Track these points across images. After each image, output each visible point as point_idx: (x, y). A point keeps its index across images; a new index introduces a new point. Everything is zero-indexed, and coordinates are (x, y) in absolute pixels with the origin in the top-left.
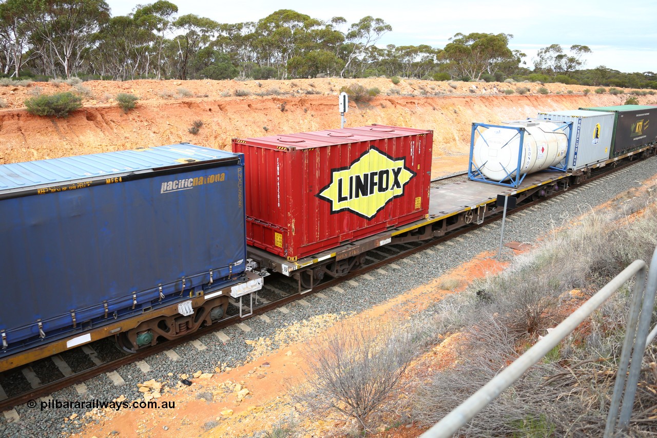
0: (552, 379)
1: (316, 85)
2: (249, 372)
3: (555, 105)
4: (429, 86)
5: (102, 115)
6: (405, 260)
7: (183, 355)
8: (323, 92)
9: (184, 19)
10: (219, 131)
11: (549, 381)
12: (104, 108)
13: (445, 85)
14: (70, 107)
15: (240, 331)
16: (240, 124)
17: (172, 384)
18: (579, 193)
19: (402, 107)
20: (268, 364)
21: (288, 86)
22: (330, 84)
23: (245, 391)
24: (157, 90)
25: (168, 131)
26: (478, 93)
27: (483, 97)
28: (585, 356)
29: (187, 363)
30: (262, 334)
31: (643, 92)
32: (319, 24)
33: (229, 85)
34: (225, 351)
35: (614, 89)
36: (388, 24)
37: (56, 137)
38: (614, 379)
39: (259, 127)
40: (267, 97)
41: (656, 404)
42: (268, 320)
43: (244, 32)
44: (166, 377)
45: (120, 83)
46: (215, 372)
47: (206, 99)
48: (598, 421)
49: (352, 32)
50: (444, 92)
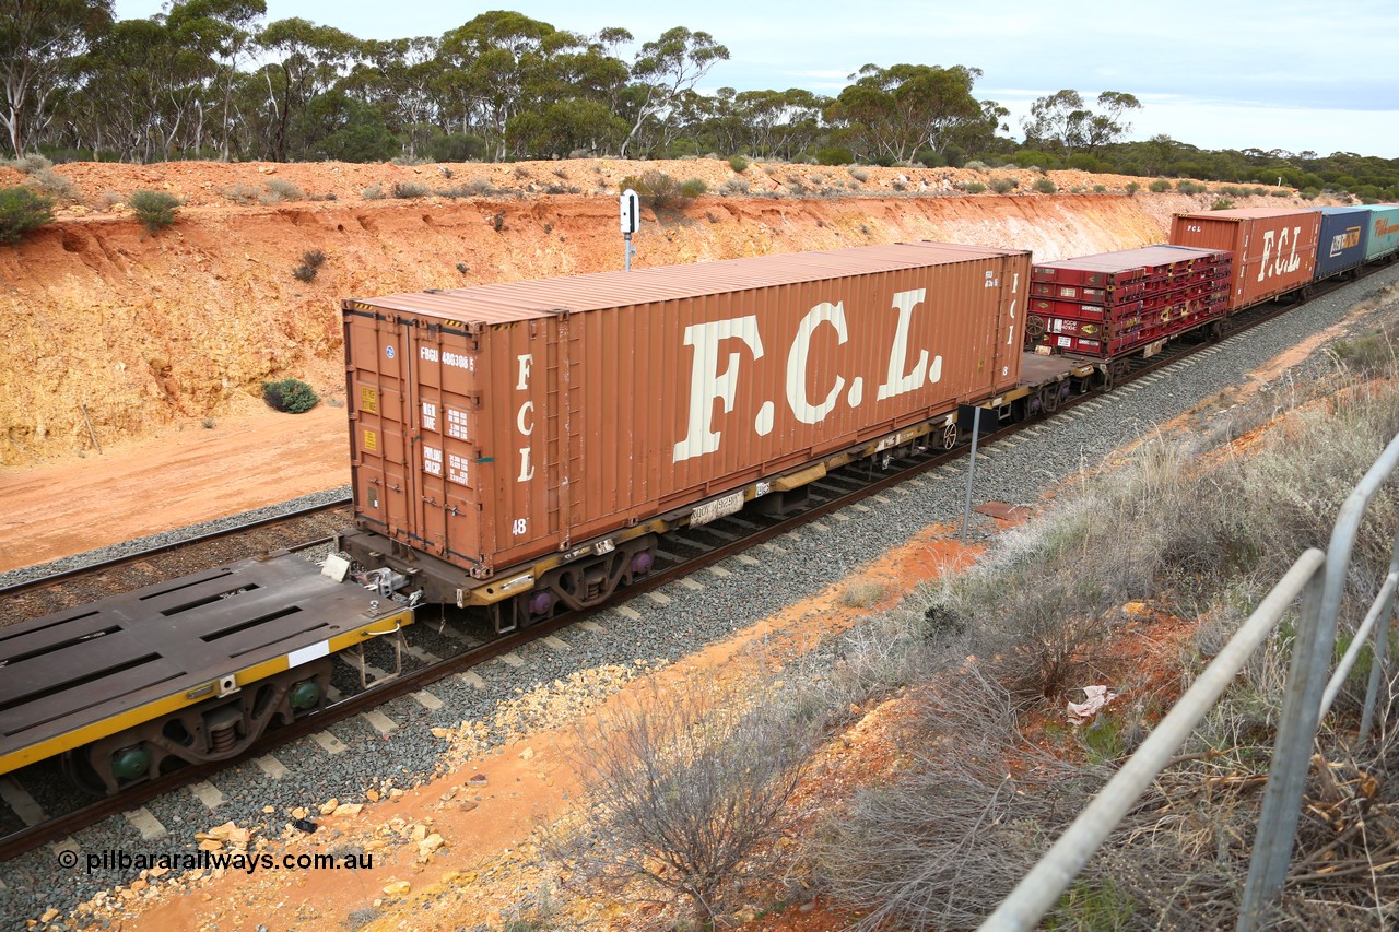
1: (569, 173)
2: (443, 797)
3: (1069, 216)
4: (808, 176)
5: (99, 239)
6: (768, 546)
7: (295, 765)
8: (584, 189)
9: (281, 28)
10: (361, 274)
12: (103, 224)
13: (841, 173)
14: (25, 221)
15: (420, 708)
16: (406, 259)
17: (273, 830)
18: (1122, 398)
19: (754, 222)
20: (482, 778)
21: (508, 176)
22: (598, 171)
23: (435, 839)
24: (221, 184)
25: (249, 275)
26: (911, 190)
27: (922, 200)
29: (304, 784)
30: (468, 713)
31: (1244, 189)
32: (568, 40)
33: (381, 174)
34: (387, 754)
35: (1187, 183)
36: (721, 44)
38: (1242, 792)
39: (447, 264)
40: (464, 199)
41: (1330, 840)
42: (479, 684)
43: (412, 58)
44: (258, 816)
45: (139, 168)
46: (367, 801)
47: (330, 205)
48: (1217, 885)
49: (644, 61)
50: (841, 188)
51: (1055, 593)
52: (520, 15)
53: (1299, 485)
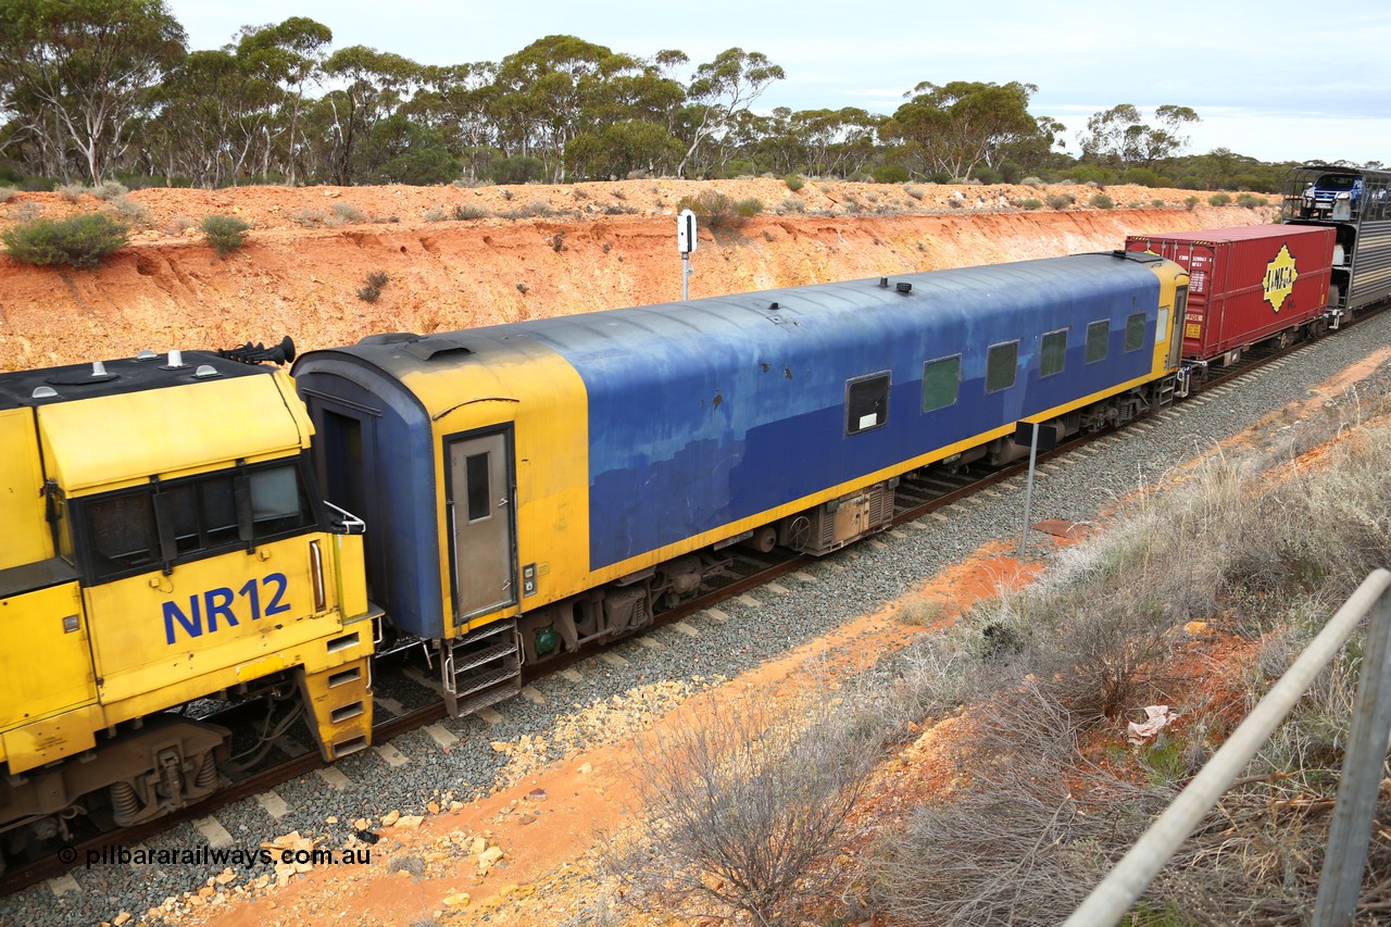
1: (626, 193)
2: (502, 810)
4: (864, 194)
5: (171, 262)
6: (825, 564)
7: (358, 777)
8: (642, 209)
9: (345, 56)
10: (424, 295)
12: (176, 248)
13: (897, 192)
14: (102, 245)
15: (480, 722)
16: (467, 279)
17: (336, 840)
18: (1183, 414)
19: (810, 240)
20: (541, 792)
21: (567, 197)
22: (656, 191)
23: (495, 852)
24: (288, 208)
25: (314, 296)
26: (967, 207)
27: (978, 217)
29: (366, 796)
30: (527, 727)
32: (626, 63)
33: (442, 197)
34: (447, 767)
35: (1248, 197)
36: (775, 63)
37: (72, 311)
38: (1309, 816)
39: (507, 284)
40: (524, 221)
42: (539, 699)
43: (472, 83)
44: (322, 827)
45: (210, 193)
46: (428, 813)
47: (393, 226)
48: (1284, 911)
49: (700, 82)
50: (896, 206)
51: (1114, 612)
52: (577, 39)
53: (1365, 503)
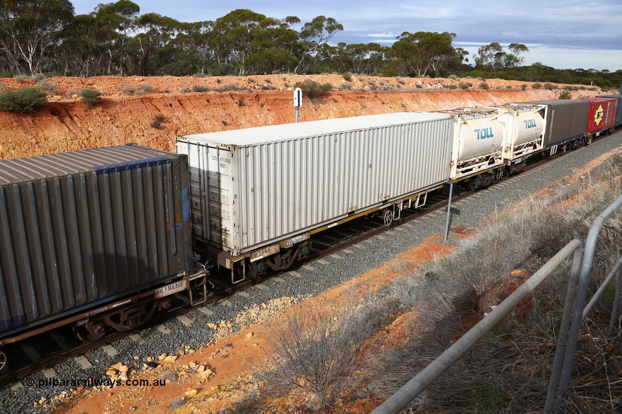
0: (497, 352)
1: (271, 80)
2: (212, 353)
3: (495, 99)
4: (378, 82)
5: (66, 110)
6: (357, 246)
7: (148, 339)
8: (278, 88)
9: (146, 17)
10: (180, 125)
11: (495, 354)
12: (68, 104)
13: (393, 80)
14: (35, 102)
15: (203, 315)
16: (200, 118)
17: (138, 366)
18: (518, 180)
19: (353, 102)
20: (230, 345)
21: (245, 82)
22: (285, 80)
23: (208, 372)
24: (119, 86)
25: (131, 126)
26: (424, 88)
27: (429, 92)
28: (527, 330)
29: (152, 347)
30: (224, 317)
31: (575, 87)
32: (272, 22)
33: (189, 81)
34: (188, 334)
35: (549, 84)
36: (340, 23)
37: (21, 131)
38: (553, 350)
39: (217, 121)
40: (225, 92)
41: (591, 371)
42: (229, 304)
43: (203, 30)
44: (132, 360)
45: (84, 80)
46: (179, 355)
47: (166, 95)
48: (540, 389)
49: (305, 31)
50: (392, 87)
52: (250, 11)
